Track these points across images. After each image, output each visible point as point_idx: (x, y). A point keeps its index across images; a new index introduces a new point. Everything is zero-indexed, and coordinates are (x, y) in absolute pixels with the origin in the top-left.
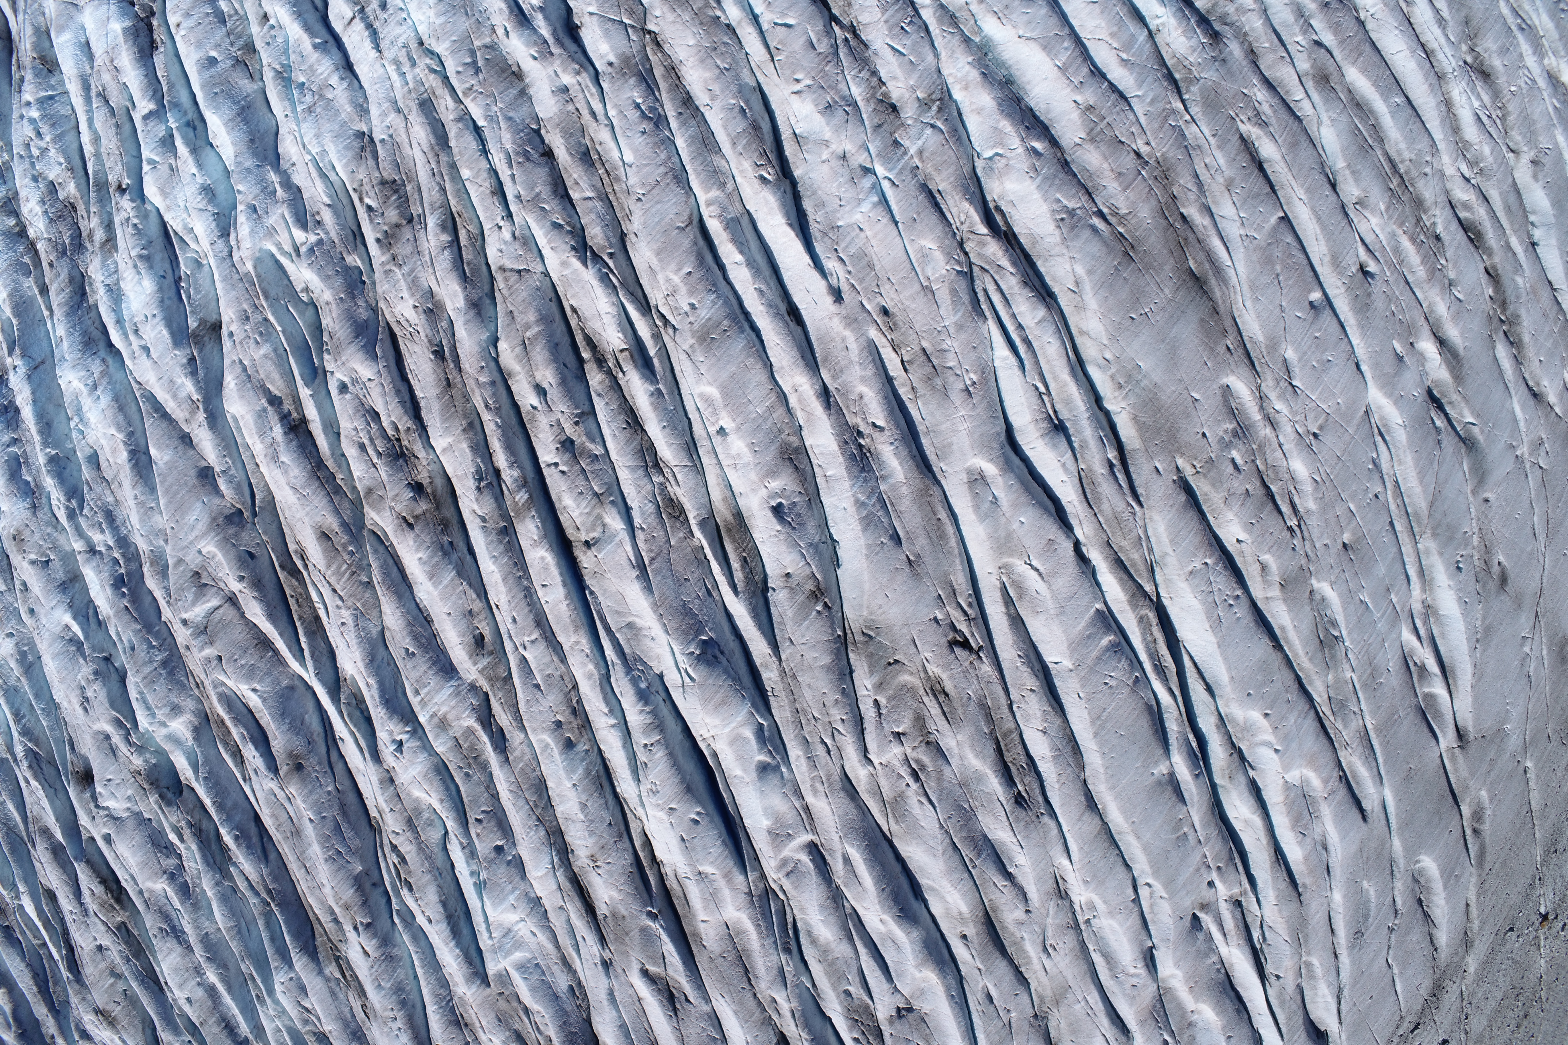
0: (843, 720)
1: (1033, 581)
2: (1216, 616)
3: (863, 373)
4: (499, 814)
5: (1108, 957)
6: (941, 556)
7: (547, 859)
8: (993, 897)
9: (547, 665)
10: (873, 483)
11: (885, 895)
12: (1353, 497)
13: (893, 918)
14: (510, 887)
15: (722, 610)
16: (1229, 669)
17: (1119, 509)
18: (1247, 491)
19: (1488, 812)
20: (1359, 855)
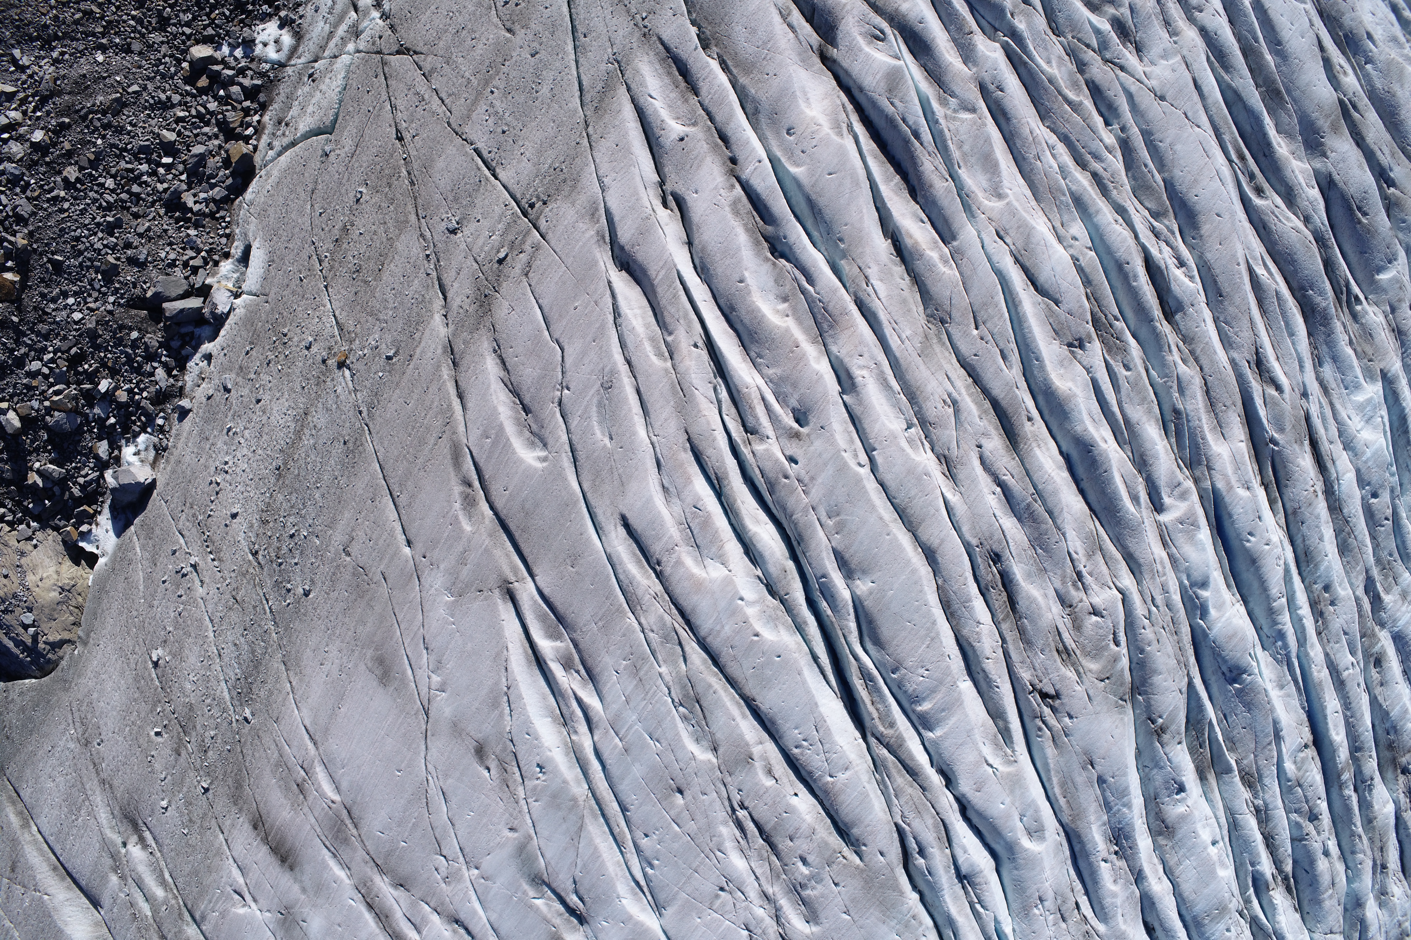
0: (1144, 628)
1: (987, 751)
2: (821, 731)
3: (1114, 900)
4: (1371, 523)
5: (887, 387)
6: (1065, 769)
7: (1343, 488)
8: (1013, 463)
9: (1338, 651)
10: (1113, 820)
11: (1104, 467)
12: (676, 837)
13: (1098, 445)
14: (1370, 464)
15: (1215, 702)
16: (804, 682)
17: (917, 820)
18: (791, 840)
19: (457, 506)
20: (624, 479)
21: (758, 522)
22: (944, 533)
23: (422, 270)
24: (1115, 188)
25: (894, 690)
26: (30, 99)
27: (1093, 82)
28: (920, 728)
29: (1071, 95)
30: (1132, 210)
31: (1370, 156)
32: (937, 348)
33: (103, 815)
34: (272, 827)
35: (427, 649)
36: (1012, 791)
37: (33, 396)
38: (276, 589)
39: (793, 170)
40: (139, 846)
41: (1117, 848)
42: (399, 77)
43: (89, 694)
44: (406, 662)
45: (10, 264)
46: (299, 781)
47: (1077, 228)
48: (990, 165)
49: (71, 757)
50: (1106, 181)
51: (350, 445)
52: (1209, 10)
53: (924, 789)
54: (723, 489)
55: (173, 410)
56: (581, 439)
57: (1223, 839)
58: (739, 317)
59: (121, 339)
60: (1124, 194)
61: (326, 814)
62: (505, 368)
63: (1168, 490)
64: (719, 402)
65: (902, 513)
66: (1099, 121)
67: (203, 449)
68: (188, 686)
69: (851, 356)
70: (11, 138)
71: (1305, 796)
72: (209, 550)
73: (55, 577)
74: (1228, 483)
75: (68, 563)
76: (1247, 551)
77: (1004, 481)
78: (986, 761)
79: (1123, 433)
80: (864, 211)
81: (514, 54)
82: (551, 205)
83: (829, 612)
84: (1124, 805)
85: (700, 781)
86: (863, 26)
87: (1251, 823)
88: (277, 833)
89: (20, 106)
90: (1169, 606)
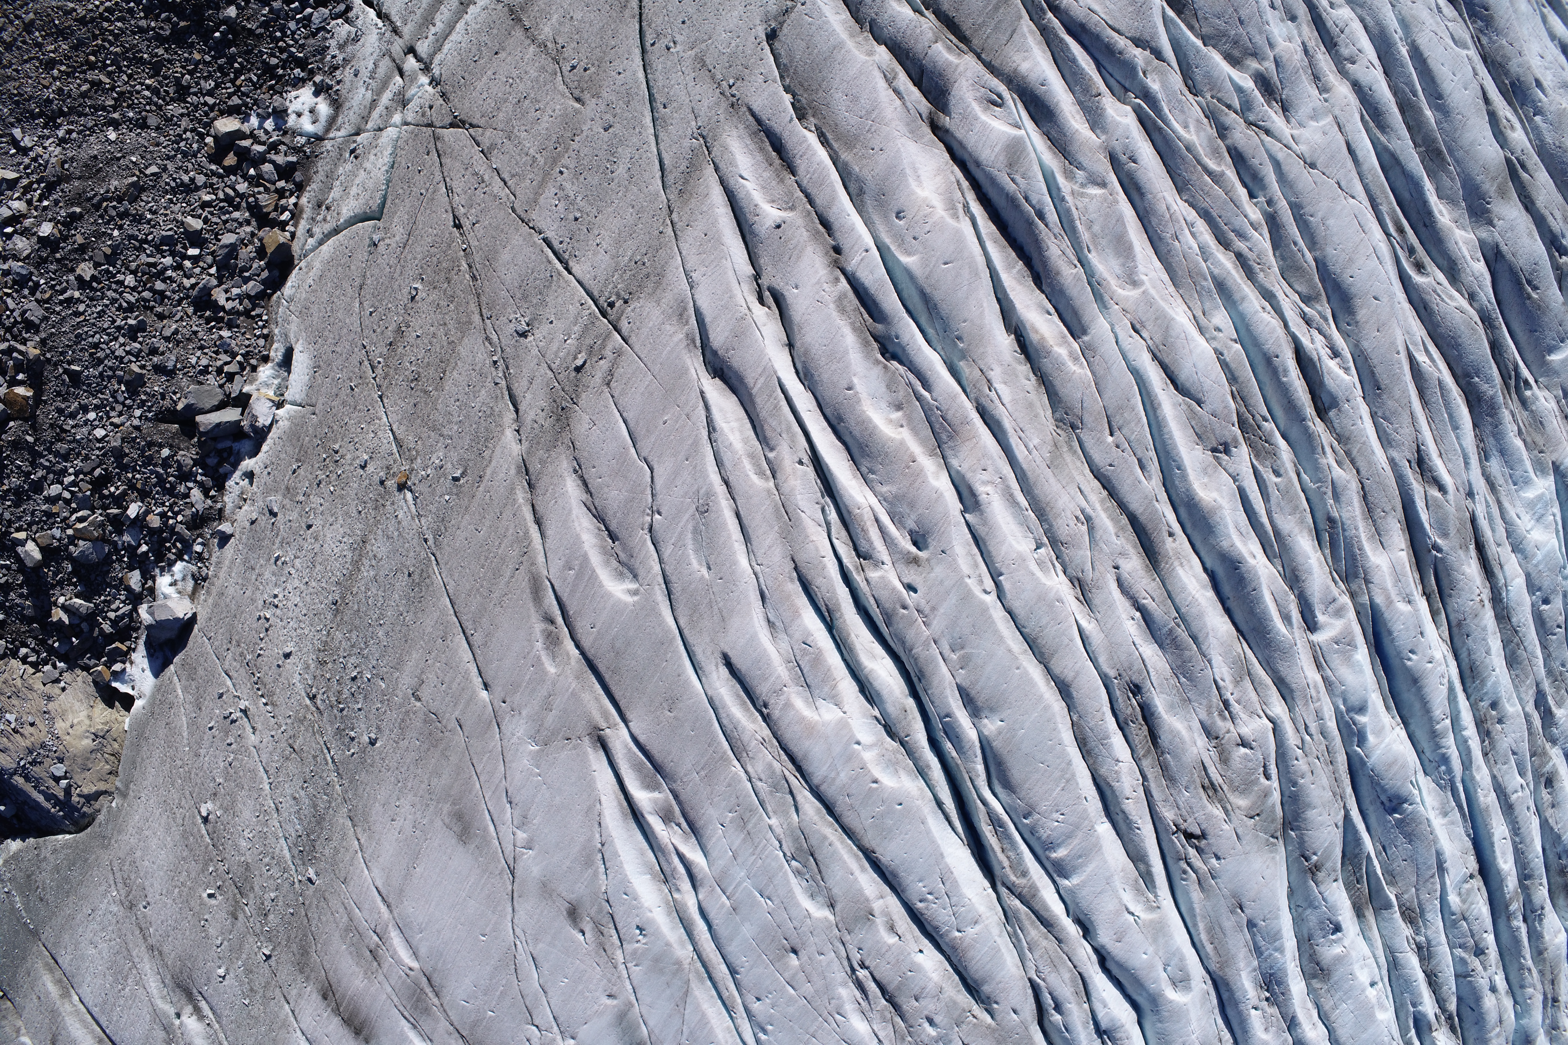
0: (1297, 759)
1: (1128, 898)
2: (948, 884)
4: (1542, 632)
5: (1014, 503)
6: (1212, 914)
7: (1511, 595)
8: (1153, 584)
9: (1506, 772)
10: (1264, 965)
11: (1253, 585)
12: (791, 1001)
13: (1246, 562)
14: (1541, 567)
15: (1373, 832)
16: (928, 832)
17: (1053, 975)
18: (917, 1000)
19: (539, 645)
20: (725, 615)
21: (874, 657)
22: (1079, 665)
23: (489, 379)
24: (1262, 270)
25: (1026, 836)
26: (35, 186)
27: (1236, 149)
28: (1055, 876)
29: (1212, 165)
30: (1280, 296)
31: (1540, 221)
32: (1068, 457)
33: (153, 985)
34: (344, 997)
35: (511, 803)
36: (1155, 940)
37: (53, 524)
38: (338, 737)
39: (905, 259)
40: (194, 1017)
41: (1268, 995)
42: (455, 154)
43: (132, 852)
44: (488, 817)
45: (21, 377)
46: (372, 946)
47: (1221, 318)
48: (1123, 249)
49: (114, 921)
50: (1251, 263)
51: (416, 577)
52: (1362, 62)
53: (1059, 941)
54: (835, 622)
55: (212, 535)
56: (676, 569)
57: (1382, 979)
58: (848, 429)
59: (151, 458)
60: (1272, 278)
61: (404, 982)
62: (588, 491)
63: (1322, 607)
64: (828, 524)
65: (1032, 643)
66: (1242, 192)
67: (248, 580)
68: (243, 844)
69: (974, 471)
70: (15, 232)
71: (1471, 931)
72: (260, 693)
73: (87, 722)
74: (1388, 597)
75: (100, 705)
76: (1408, 670)
77: (1144, 605)
78: (1127, 909)
79: (1273, 546)
80: (985, 305)
81: (585, 128)
82: (633, 304)
83: (954, 754)
84: (1276, 950)
85: (816, 940)
86: (978, 90)
87: (1412, 962)
88: (349, 1004)
89: (24, 194)
90: (1323, 733)
